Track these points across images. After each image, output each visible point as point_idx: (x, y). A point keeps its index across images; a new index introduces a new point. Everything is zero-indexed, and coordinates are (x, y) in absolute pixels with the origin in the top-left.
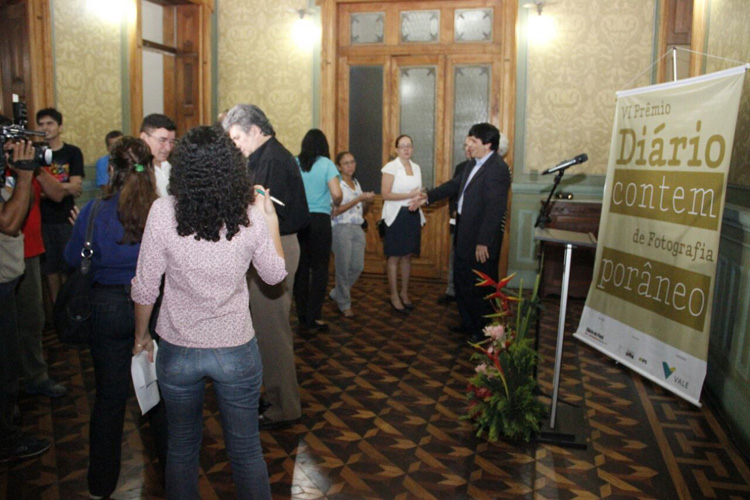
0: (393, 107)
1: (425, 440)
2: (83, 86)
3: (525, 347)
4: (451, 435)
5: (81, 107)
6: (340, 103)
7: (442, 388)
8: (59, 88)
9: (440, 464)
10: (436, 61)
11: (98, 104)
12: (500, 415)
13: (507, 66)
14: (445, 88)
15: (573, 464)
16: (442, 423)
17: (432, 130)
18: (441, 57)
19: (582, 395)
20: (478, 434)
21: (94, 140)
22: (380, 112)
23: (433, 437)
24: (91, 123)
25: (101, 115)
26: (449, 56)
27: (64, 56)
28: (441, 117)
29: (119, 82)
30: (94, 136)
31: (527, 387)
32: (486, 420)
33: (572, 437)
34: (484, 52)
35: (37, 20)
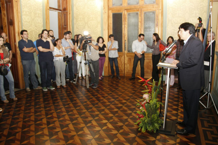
0: (125, 25)
1: (121, 131)
2: (31, 21)
3: (155, 102)
4: (130, 129)
5: (30, 27)
6: (110, 24)
7: (132, 113)
8: (23, 22)
9: (124, 140)
10: (138, 10)
11: (36, 26)
12: (146, 124)
13: (160, 11)
14: (141, 19)
15: (169, 141)
16: (129, 125)
17: (137, 32)
18: (140, 9)
19: (177, 117)
20: (139, 130)
21: (34, 37)
22: (122, 27)
23: (124, 130)
24: (34, 32)
25: (37, 30)
26: (142, 9)
27: (25, 13)
28: (140, 28)
29: (42, 20)
30: (35, 36)
31: (155, 115)
32: (142, 125)
33: (170, 132)
34: (153, 7)
35: (15, 2)
